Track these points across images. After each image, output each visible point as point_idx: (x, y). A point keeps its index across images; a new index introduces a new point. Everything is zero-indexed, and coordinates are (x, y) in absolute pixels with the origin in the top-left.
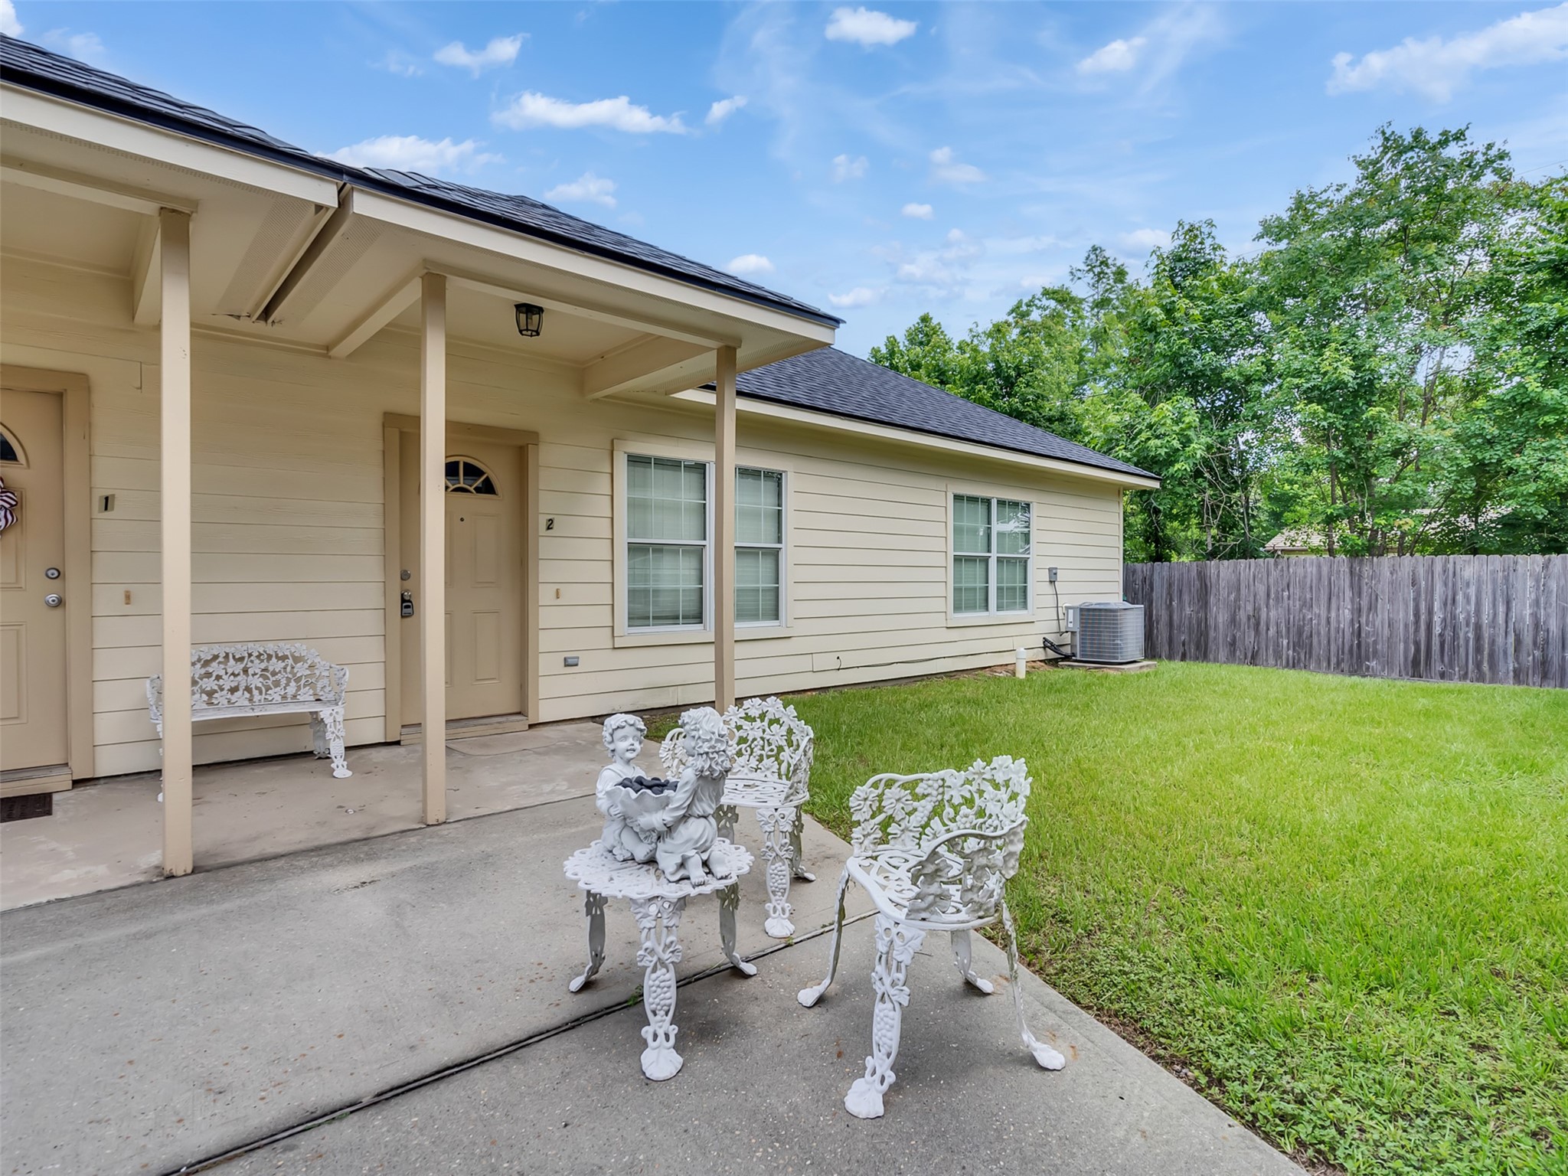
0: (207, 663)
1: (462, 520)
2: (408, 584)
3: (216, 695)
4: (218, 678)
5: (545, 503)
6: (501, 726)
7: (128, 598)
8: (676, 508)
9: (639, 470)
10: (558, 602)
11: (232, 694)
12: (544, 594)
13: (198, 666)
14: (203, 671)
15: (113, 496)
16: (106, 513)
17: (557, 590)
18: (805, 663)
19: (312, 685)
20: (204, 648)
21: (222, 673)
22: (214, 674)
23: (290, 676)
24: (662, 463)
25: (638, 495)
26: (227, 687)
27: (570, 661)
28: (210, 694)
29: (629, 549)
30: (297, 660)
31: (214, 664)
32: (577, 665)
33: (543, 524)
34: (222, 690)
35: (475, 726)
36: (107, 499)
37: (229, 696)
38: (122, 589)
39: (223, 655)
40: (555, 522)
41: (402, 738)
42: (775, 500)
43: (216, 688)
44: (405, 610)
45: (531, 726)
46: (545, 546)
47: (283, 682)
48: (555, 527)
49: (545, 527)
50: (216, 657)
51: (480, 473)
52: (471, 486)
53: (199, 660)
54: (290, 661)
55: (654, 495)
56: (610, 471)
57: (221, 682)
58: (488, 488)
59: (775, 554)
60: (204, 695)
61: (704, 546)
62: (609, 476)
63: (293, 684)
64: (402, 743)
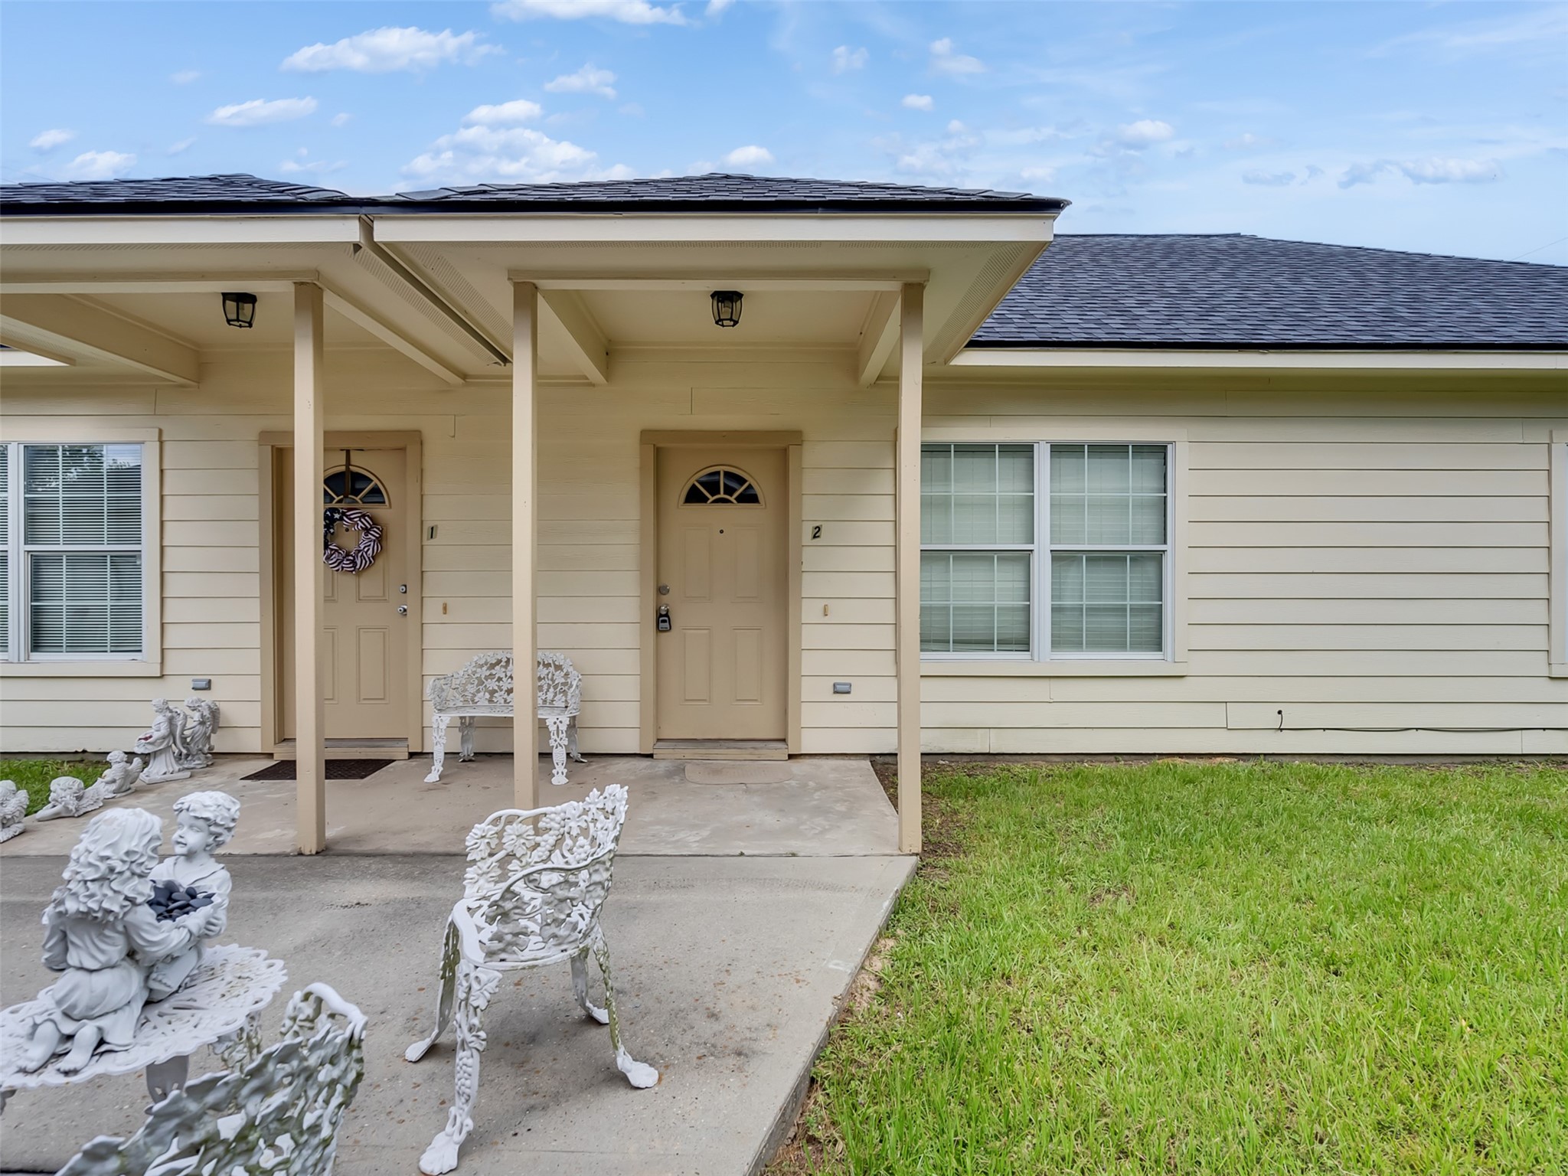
0: (493, 666)
1: (722, 532)
2: (665, 598)
3: (496, 695)
4: (500, 679)
5: (810, 508)
6: (756, 752)
7: (445, 608)
8: (988, 505)
9: (938, 461)
10: (826, 620)
11: (508, 695)
12: (809, 612)
13: (485, 668)
14: (488, 673)
15: (437, 526)
16: (432, 540)
17: (825, 606)
18: (1215, 716)
19: (565, 693)
20: (491, 653)
21: (503, 675)
22: (497, 676)
23: (550, 682)
24: (966, 450)
25: (937, 491)
26: (505, 688)
27: (839, 688)
28: (493, 692)
29: (922, 558)
30: (558, 668)
31: (497, 668)
32: (849, 693)
33: (808, 530)
34: (501, 690)
35: (728, 748)
36: (432, 528)
37: (506, 696)
38: (442, 601)
39: (504, 660)
40: (823, 530)
41: (655, 752)
42: (1157, 484)
43: (496, 688)
44: (661, 625)
45: (791, 757)
46: (811, 556)
47: (545, 687)
48: (822, 536)
49: (810, 535)
50: (499, 662)
51: (741, 481)
52: (731, 496)
53: (486, 663)
54: (552, 669)
55: (956, 490)
56: (892, 466)
57: (501, 683)
58: (750, 498)
59: (1158, 557)
60: (487, 694)
61: (1032, 551)
62: (892, 471)
63: (552, 690)
64: (655, 756)
